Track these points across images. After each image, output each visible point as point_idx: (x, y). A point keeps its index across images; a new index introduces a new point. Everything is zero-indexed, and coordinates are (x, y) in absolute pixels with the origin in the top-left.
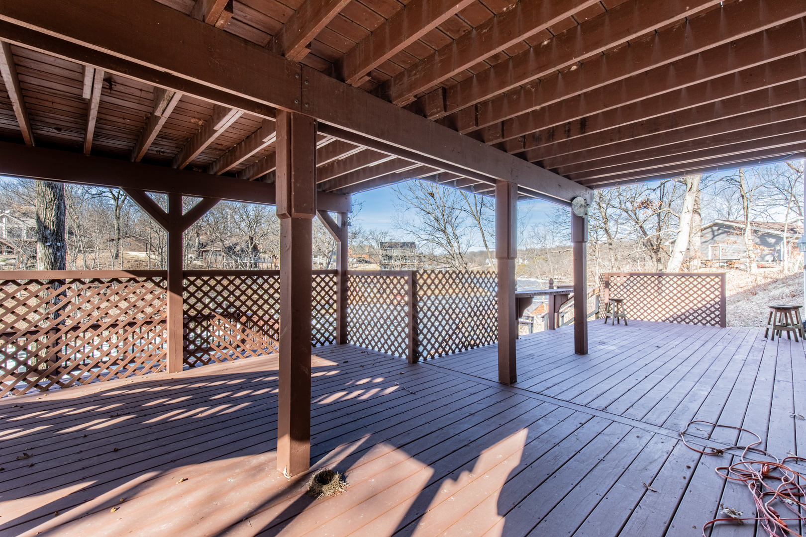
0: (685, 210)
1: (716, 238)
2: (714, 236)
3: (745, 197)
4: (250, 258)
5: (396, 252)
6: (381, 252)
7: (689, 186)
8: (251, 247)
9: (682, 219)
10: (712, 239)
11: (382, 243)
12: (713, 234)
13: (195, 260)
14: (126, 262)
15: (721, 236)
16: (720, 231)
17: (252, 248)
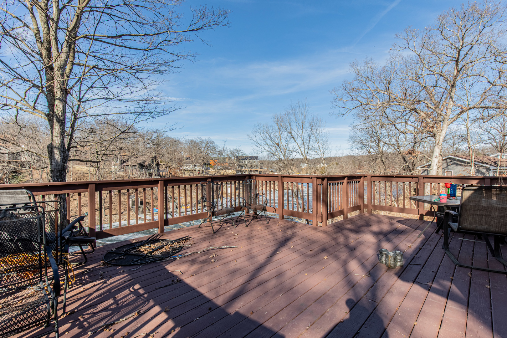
0: (435, 156)
1: (449, 167)
2: (448, 165)
3: (470, 148)
4: (155, 170)
5: (246, 162)
6: (236, 163)
7: (437, 141)
8: (155, 163)
9: (433, 162)
10: (447, 167)
11: (237, 157)
12: (447, 164)
13: (118, 171)
14: (74, 174)
15: (452, 166)
16: (452, 163)
17: (156, 165)
